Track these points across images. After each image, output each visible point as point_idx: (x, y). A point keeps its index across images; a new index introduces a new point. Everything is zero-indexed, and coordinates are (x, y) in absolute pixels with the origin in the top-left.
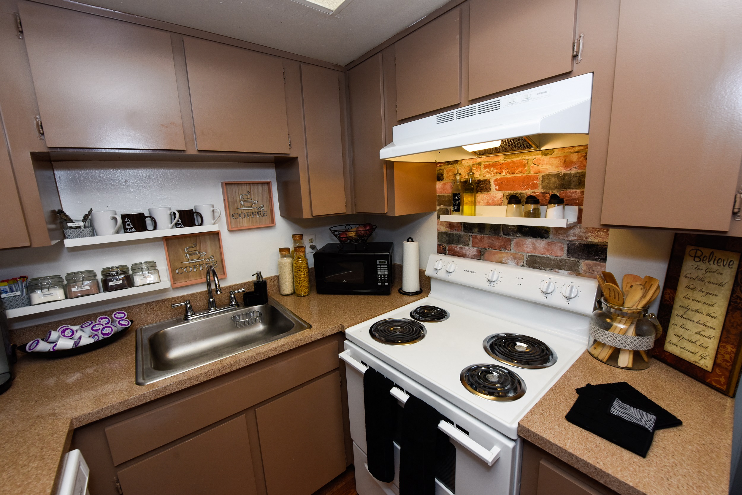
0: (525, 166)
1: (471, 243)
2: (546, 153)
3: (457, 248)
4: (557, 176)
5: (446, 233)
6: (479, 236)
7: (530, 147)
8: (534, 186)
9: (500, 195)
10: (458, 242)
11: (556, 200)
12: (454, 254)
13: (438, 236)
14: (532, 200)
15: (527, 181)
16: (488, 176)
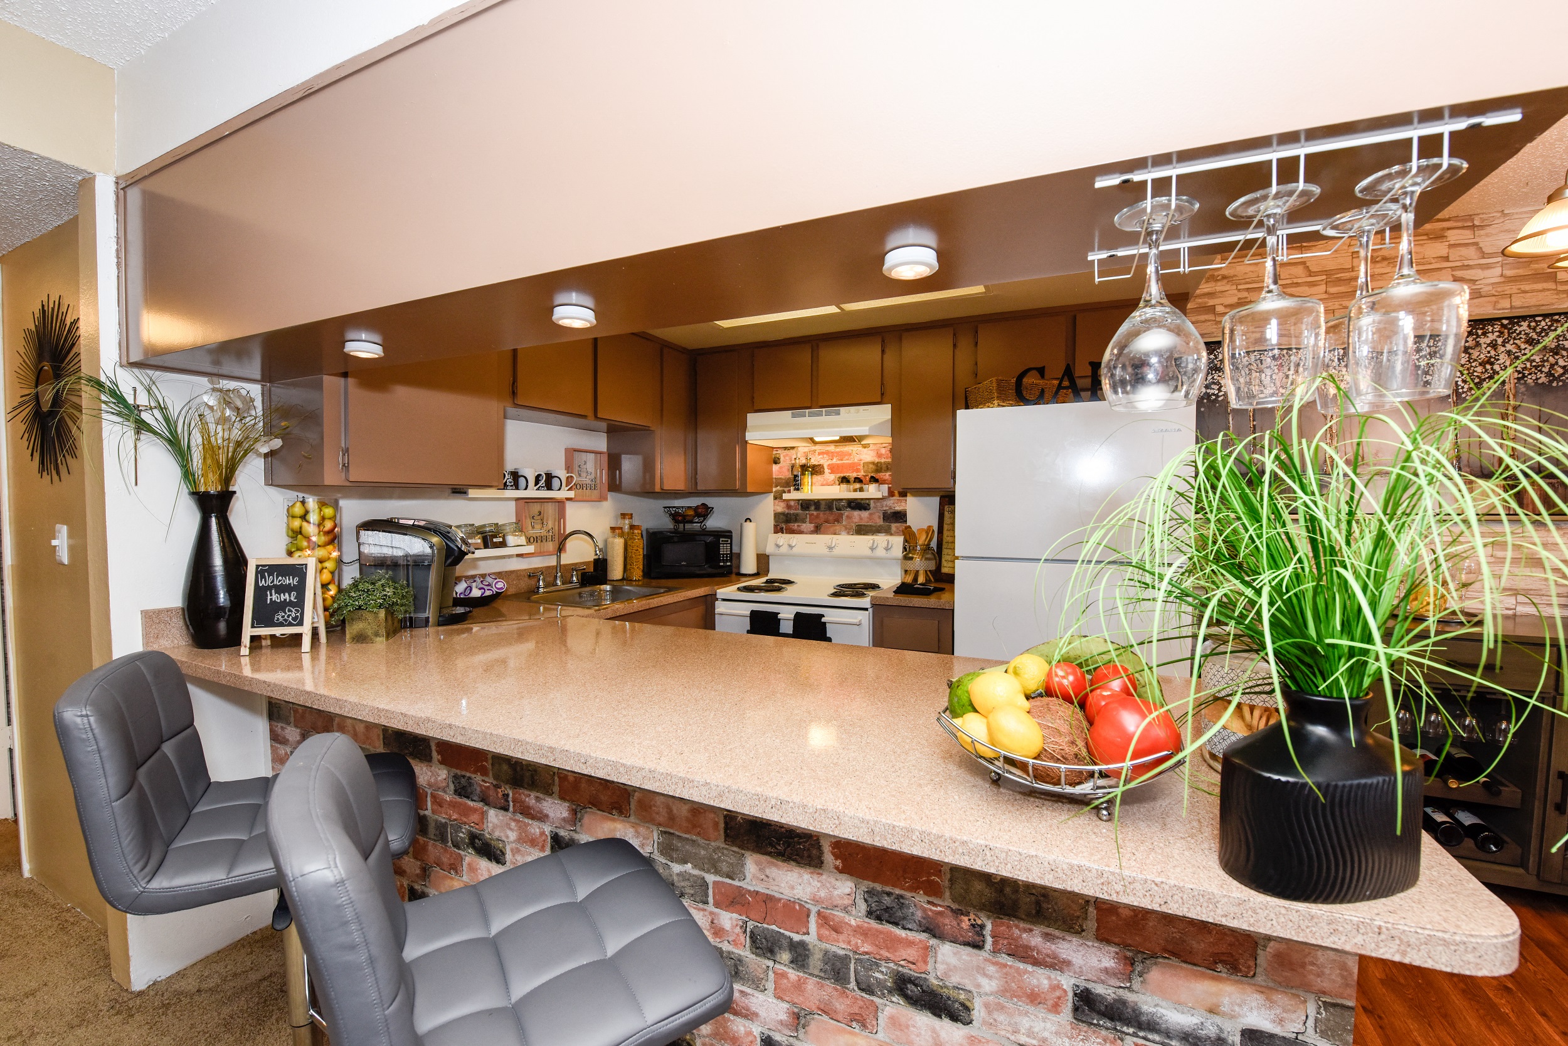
0: (850, 455)
1: (808, 520)
2: (865, 446)
3: (795, 526)
4: (873, 463)
5: (783, 514)
6: (815, 513)
7: (855, 441)
8: (858, 471)
9: (832, 477)
10: (796, 521)
11: (874, 480)
12: (792, 532)
13: (775, 517)
14: (858, 480)
15: (853, 467)
16: (821, 462)
